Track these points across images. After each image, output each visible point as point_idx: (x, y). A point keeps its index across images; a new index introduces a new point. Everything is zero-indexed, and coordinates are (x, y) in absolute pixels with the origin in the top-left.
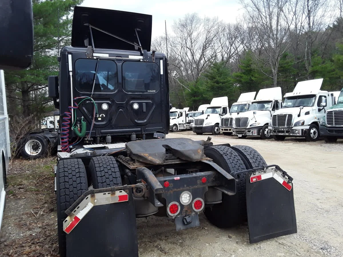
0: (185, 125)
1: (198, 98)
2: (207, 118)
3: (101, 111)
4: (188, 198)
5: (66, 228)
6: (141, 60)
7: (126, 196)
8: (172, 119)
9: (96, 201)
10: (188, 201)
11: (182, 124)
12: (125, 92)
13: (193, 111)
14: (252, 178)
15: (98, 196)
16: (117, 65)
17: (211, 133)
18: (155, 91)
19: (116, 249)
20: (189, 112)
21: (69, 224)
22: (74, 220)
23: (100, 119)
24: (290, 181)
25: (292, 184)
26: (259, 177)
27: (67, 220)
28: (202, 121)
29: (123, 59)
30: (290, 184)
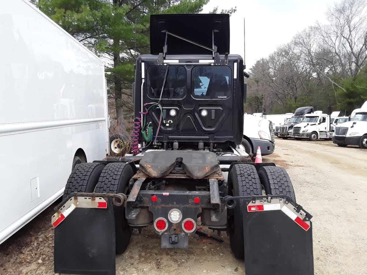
0: (328, 134)
1: (355, 100)
2: (352, 127)
3: (168, 116)
4: (178, 217)
5: (53, 223)
6: (212, 64)
7: (105, 203)
8: (311, 125)
9: (78, 203)
10: (178, 219)
11: (325, 132)
12: (194, 98)
13: (344, 116)
14: (250, 207)
15: (81, 199)
16: (186, 70)
17: (358, 146)
18: (226, 97)
19: (94, 251)
20: (339, 117)
21: (56, 220)
22: (60, 217)
23: (167, 125)
24: (307, 219)
25: (311, 223)
26: (261, 207)
27: (54, 216)
28: (345, 130)
29: (192, 64)
30: (308, 223)
